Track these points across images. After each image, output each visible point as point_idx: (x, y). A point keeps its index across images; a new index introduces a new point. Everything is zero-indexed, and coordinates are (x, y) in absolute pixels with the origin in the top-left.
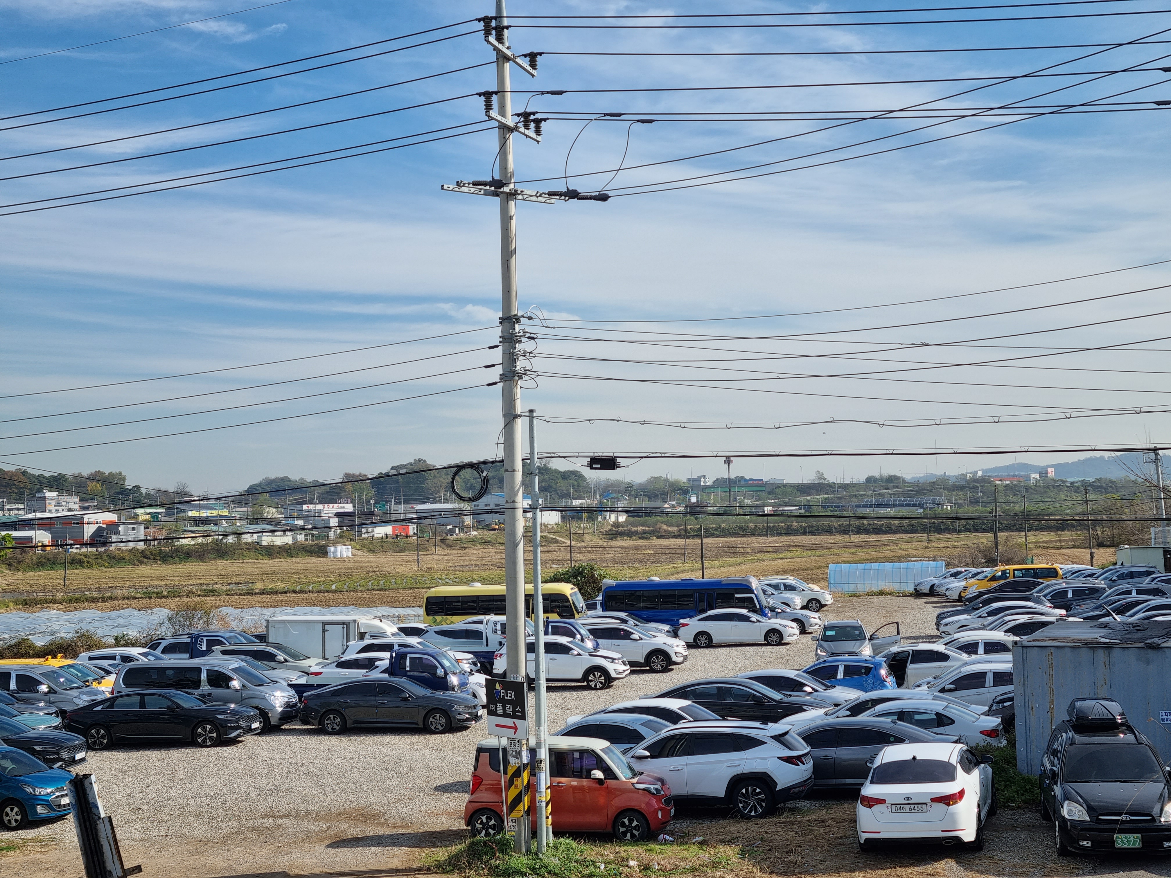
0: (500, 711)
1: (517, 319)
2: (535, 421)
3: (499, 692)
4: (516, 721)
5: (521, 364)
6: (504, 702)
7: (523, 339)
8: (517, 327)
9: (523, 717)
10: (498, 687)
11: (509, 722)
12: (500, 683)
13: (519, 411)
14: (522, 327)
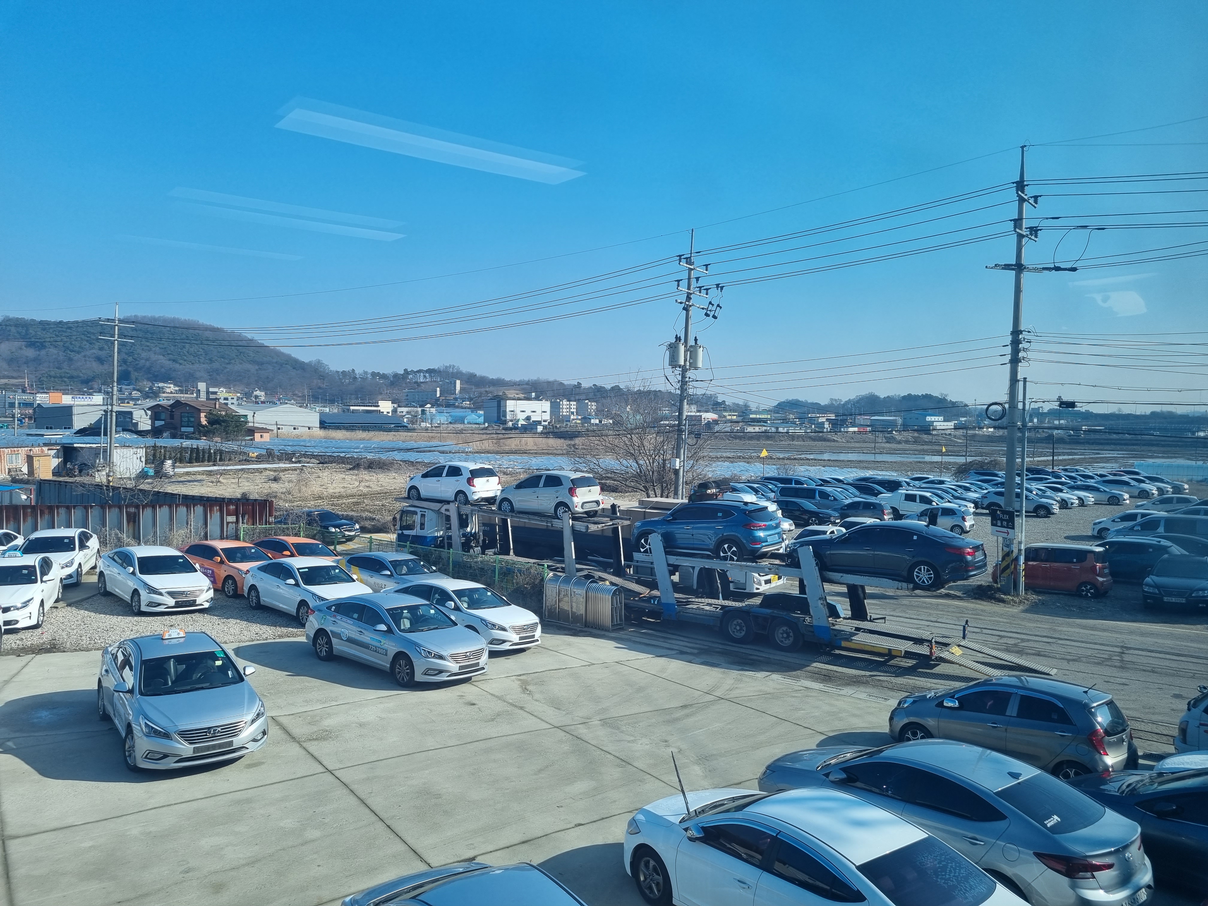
0: (999, 524)
1: (1021, 332)
2: (1027, 383)
3: (999, 515)
4: (1009, 530)
5: (1021, 355)
6: (1002, 520)
7: (1023, 342)
8: (1021, 336)
9: (1013, 528)
10: (998, 512)
11: (1005, 530)
12: (1000, 511)
13: (1019, 378)
14: (1023, 336)
